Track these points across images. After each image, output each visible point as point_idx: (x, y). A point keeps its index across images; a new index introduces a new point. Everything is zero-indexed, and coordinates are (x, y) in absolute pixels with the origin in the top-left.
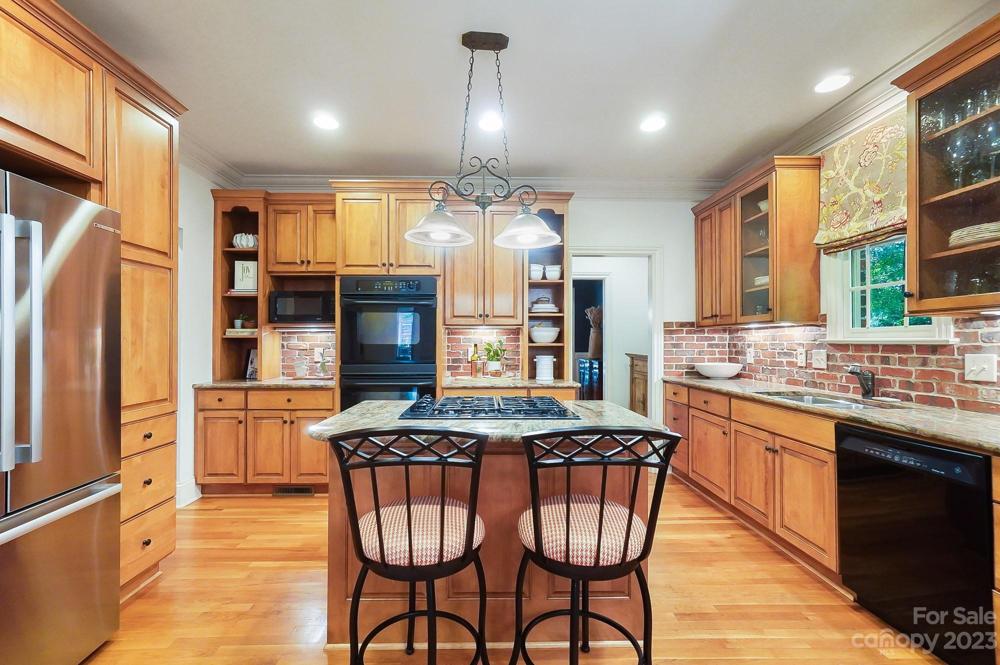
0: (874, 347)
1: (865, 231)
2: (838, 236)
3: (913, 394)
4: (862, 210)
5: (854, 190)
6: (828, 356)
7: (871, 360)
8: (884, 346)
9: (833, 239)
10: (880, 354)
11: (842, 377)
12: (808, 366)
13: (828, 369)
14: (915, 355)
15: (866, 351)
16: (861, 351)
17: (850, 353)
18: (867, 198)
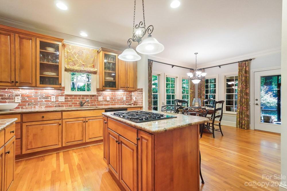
0: (80, 96)
1: (81, 70)
2: (73, 68)
3: (89, 104)
4: (79, 64)
5: (77, 59)
6: (65, 98)
7: (79, 98)
8: (82, 95)
9: (71, 68)
10: (81, 97)
11: (70, 103)
12: (57, 101)
13: (65, 101)
14: (89, 97)
15: (78, 96)
16: (76, 96)
17: (73, 97)
18: (80, 62)
